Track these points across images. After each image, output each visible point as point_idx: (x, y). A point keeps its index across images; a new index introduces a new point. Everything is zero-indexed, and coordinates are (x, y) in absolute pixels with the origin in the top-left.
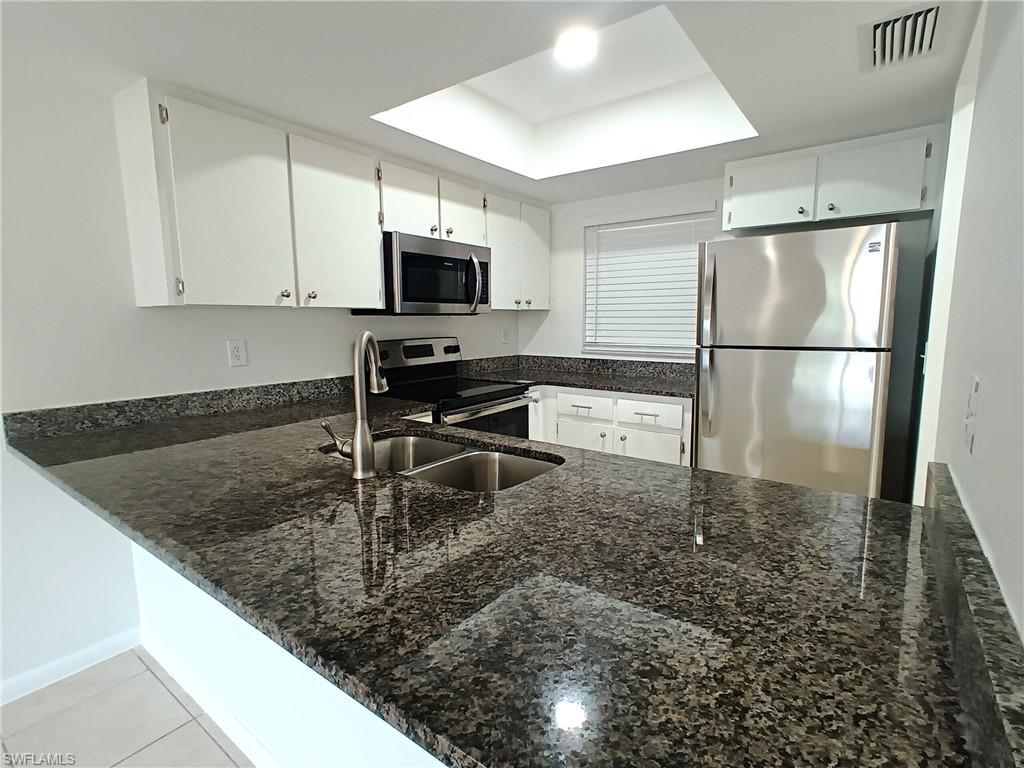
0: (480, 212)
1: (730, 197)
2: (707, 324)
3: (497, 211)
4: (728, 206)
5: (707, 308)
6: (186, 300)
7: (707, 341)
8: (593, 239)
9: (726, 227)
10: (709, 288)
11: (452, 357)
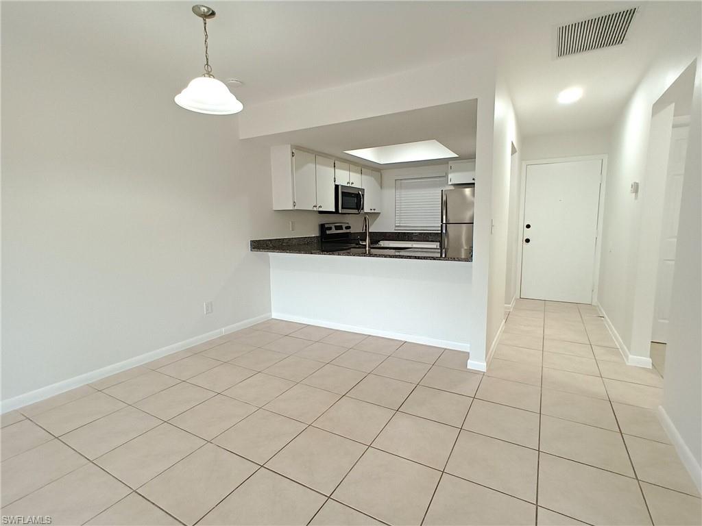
0: (359, 175)
1: (450, 173)
2: (444, 217)
3: (366, 174)
4: (450, 176)
5: (444, 212)
6: (296, 208)
7: (444, 222)
8: (399, 184)
9: (450, 183)
10: (444, 204)
11: (348, 231)
